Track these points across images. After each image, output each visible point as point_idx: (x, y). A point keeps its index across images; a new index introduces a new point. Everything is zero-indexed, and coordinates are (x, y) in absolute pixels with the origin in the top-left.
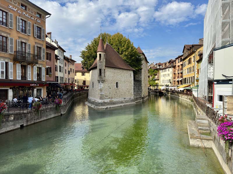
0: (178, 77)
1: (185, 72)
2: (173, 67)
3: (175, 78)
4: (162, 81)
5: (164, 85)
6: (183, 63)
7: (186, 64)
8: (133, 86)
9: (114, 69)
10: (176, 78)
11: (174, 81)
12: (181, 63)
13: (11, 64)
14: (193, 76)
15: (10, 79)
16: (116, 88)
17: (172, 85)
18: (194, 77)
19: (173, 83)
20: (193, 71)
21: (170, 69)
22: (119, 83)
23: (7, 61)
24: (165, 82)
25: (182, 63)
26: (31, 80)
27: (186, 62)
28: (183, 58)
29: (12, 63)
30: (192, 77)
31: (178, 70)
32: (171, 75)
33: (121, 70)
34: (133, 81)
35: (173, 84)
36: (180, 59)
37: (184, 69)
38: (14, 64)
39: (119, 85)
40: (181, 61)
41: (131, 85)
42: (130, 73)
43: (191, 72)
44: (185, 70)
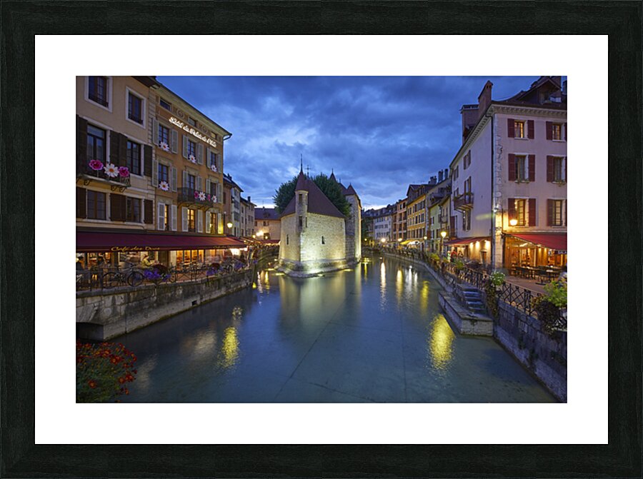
0: (400, 230)
1: (409, 222)
2: (392, 215)
3: (395, 230)
4: (378, 234)
6: (407, 210)
7: (412, 212)
8: (345, 241)
9: (319, 217)
10: (397, 230)
11: (394, 235)
12: (405, 210)
13: (174, 207)
14: (423, 227)
15: (173, 230)
16: (322, 245)
17: (391, 240)
18: (424, 229)
19: (393, 238)
23: (168, 202)
24: (381, 236)
26: (202, 232)
28: (406, 202)
29: (176, 206)
30: (420, 230)
32: (390, 227)
33: (329, 218)
34: (345, 234)
36: (403, 203)
37: (409, 217)
38: (178, 208)
39: (325, 240)
40: (404, 207)
41: (342, 239)
42: (340, 222)
43: (419, 222)
44: (410, 220)
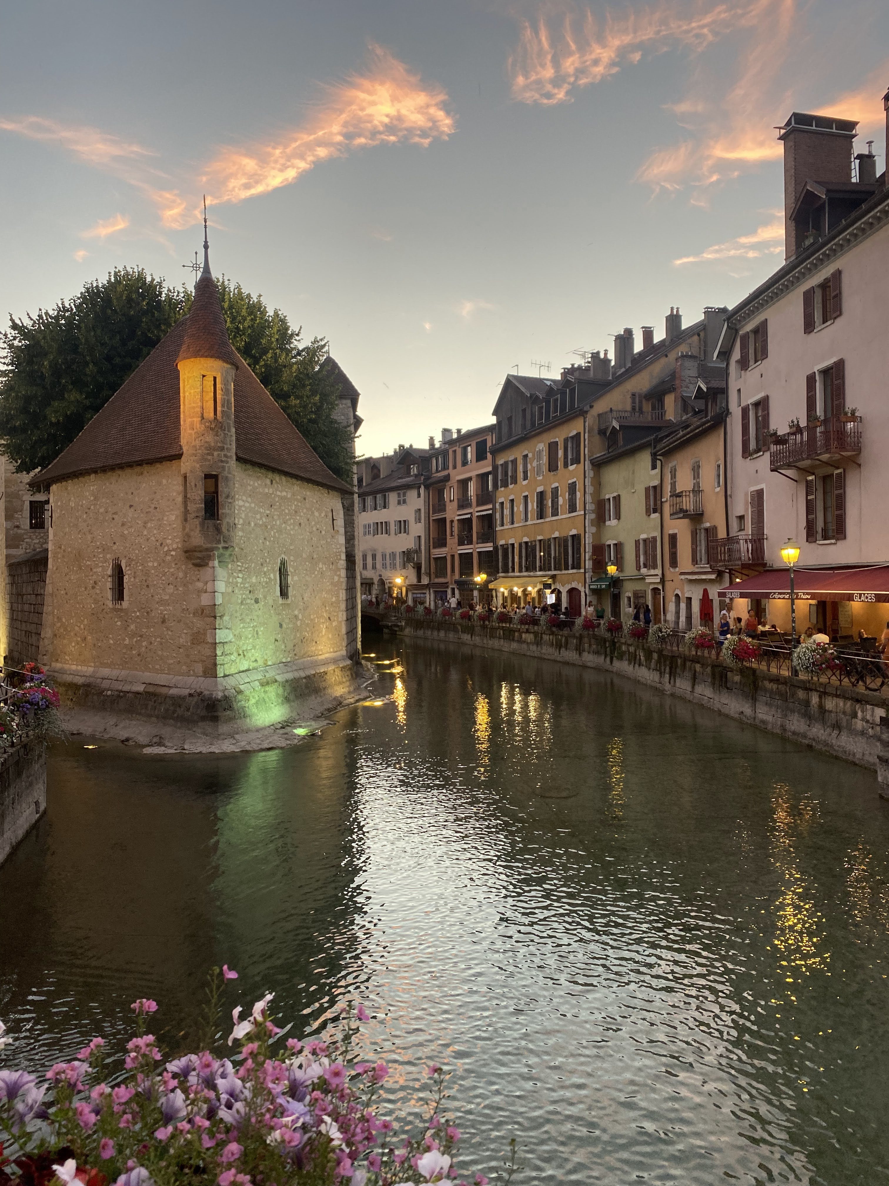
0: (465, 539)
1: (507, 512)
2: (427, 487)
3: (441, 542)
4: (365, 557)
5: (376, 581)
6: (495, 467)
7: (520, 475)
8: (344, 586)
9: (268, 482)
10: (452, 541)
11: (436, 559)
12: (486, 467)
14: (574, 532)
16: (281, 601)
17: (425, 581)
18: (576, 538)
19: (433, 570)
20: (572, 508)
21: (412, 494)
22: (290, 570)
24: (379, 566)
25: (490, 469)
27: (514, 462)
28: (491, 441)
30: (562, 542)
31: (464, 503)
32: (418, 529)
33: (296, 488)
34: (343, 557)
35: (429, 575)
36: (474, 444)
37: (503, 496)
39: (289, 578)
40: (480, 456)
41: (336, 578)
42: (329, 510)
43: (555, 513)
44: (507, 505)
